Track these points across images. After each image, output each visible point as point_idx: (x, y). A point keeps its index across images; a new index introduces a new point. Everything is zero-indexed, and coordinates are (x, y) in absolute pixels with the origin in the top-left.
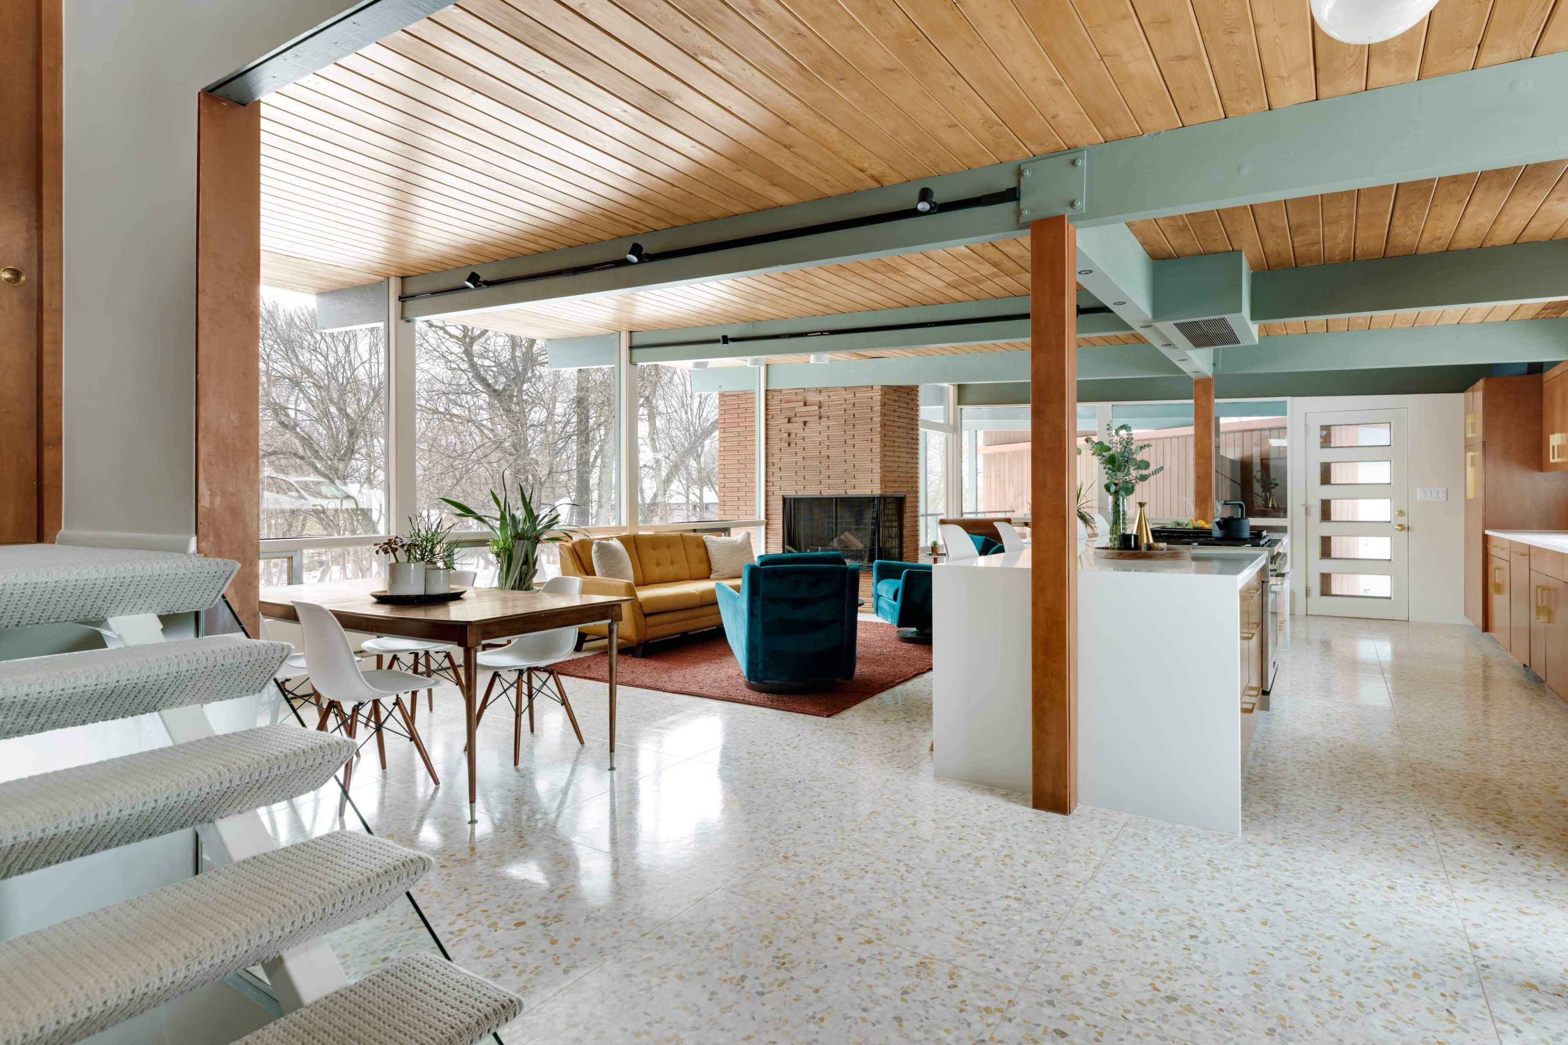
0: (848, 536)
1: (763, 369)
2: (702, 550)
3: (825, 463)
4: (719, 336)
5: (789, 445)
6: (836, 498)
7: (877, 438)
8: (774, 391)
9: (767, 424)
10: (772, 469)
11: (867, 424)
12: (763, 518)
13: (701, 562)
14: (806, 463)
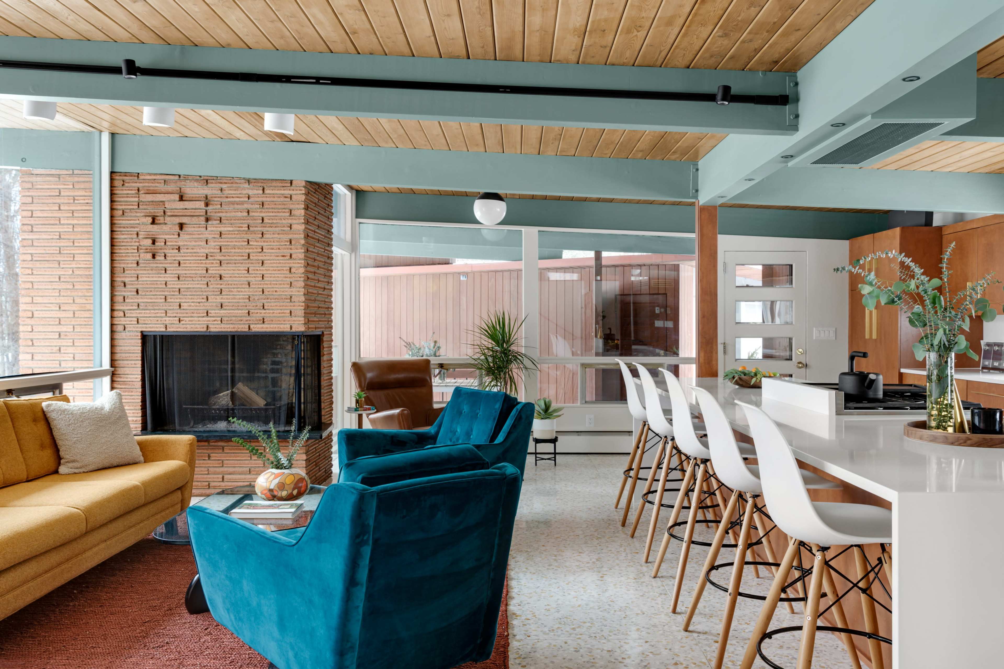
0: (242, 388)
1: (106, 139)
2: (41, 426)
3: (215, 285)
4: (118, 61)
5: (154, 256)
6: (233, 337)
7: (299, 253)
8: (126, 174)
9: (112, 224)
10: (120, 292)
11: (284, 233)
12: (106, 365)
13: (42, 447)
14: (180, 285)
